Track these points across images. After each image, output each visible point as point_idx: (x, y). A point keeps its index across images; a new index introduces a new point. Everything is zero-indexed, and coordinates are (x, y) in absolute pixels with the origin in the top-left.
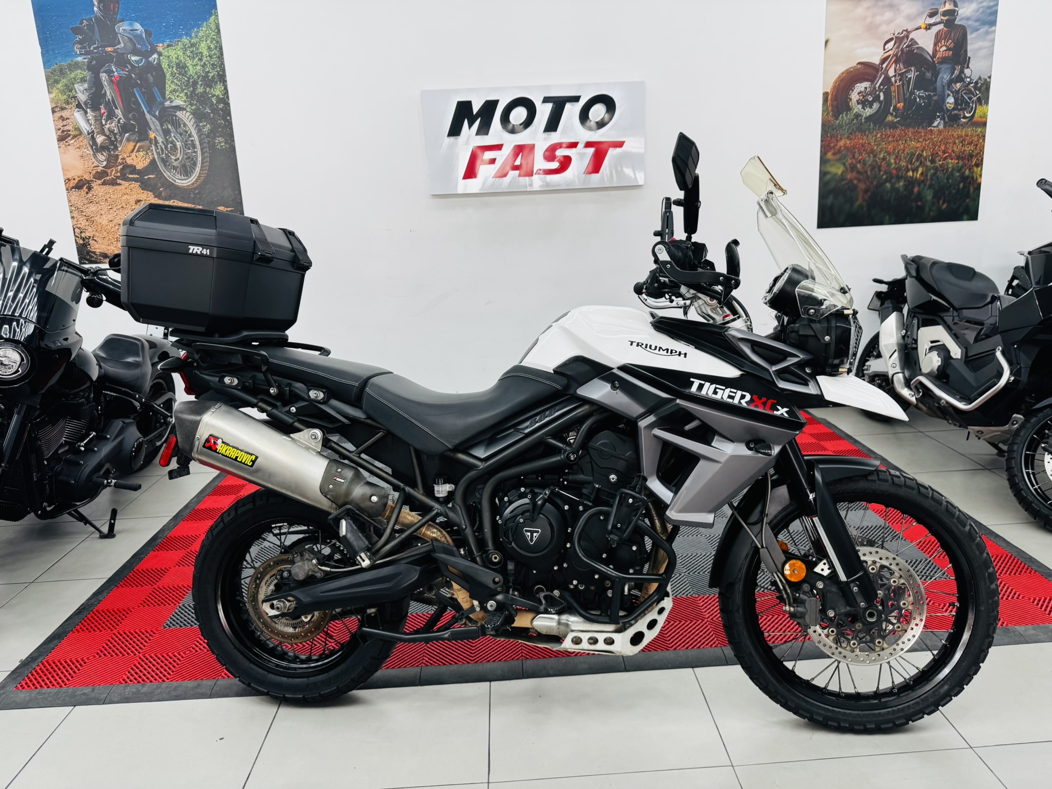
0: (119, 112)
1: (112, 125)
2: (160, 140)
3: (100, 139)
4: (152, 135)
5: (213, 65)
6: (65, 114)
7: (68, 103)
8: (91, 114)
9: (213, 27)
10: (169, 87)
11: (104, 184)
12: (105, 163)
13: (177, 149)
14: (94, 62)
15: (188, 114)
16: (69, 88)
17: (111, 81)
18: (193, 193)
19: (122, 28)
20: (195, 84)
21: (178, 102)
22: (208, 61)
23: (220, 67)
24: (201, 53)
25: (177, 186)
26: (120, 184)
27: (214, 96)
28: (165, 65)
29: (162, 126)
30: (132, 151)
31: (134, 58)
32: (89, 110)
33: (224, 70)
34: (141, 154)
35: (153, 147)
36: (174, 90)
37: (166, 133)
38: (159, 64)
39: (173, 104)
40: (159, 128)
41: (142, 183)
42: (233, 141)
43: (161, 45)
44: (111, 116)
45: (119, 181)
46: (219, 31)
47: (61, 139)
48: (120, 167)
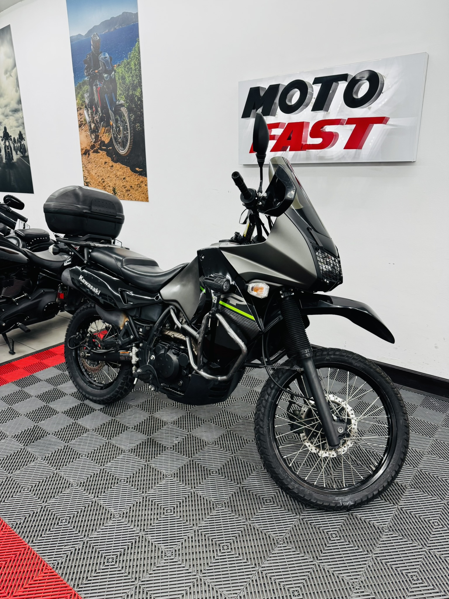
0: (99, 109)
1: (97, 118)
2: (114, 126)
3: (93, 126)
4: (111, 123)
5: (136, 75)
6: (81, 112)
7: (82, 105)
8: (90, 111)
9: (137, 49)
10: (119, 92)
11: (94, 152)
12: (94, 140)
13: (120, 131)
14: (91, 80)
15: (126, 108)
16: (83, 97)
17: (97, 91)
18: (127, 159)
19: (102, 56)
20: (129, 88)
21: (122, 102)
22: (134, 73)
23: (139, 76)
24: (131, 68)
25: (120, 154)
26: (99, 152)
27: (136, 96)
28: (117, 79)
29: (115, 117)
30: (104, 133)
31: (105, 75)
32: (89, 109)
33: (141, 78)
34: (107, 134)
35: (111, 131)
36: (120, 94)
37: (117, 121)
38: (115, 78)
39: (120, 103)
40: (114, 118)
41: (107, 152)
42: (143, 125)
43: (116, 65)
44: (97, 111)
45: (99, 151)
46: (139, 53)
47: (80, 126)
48: (99, 142)
